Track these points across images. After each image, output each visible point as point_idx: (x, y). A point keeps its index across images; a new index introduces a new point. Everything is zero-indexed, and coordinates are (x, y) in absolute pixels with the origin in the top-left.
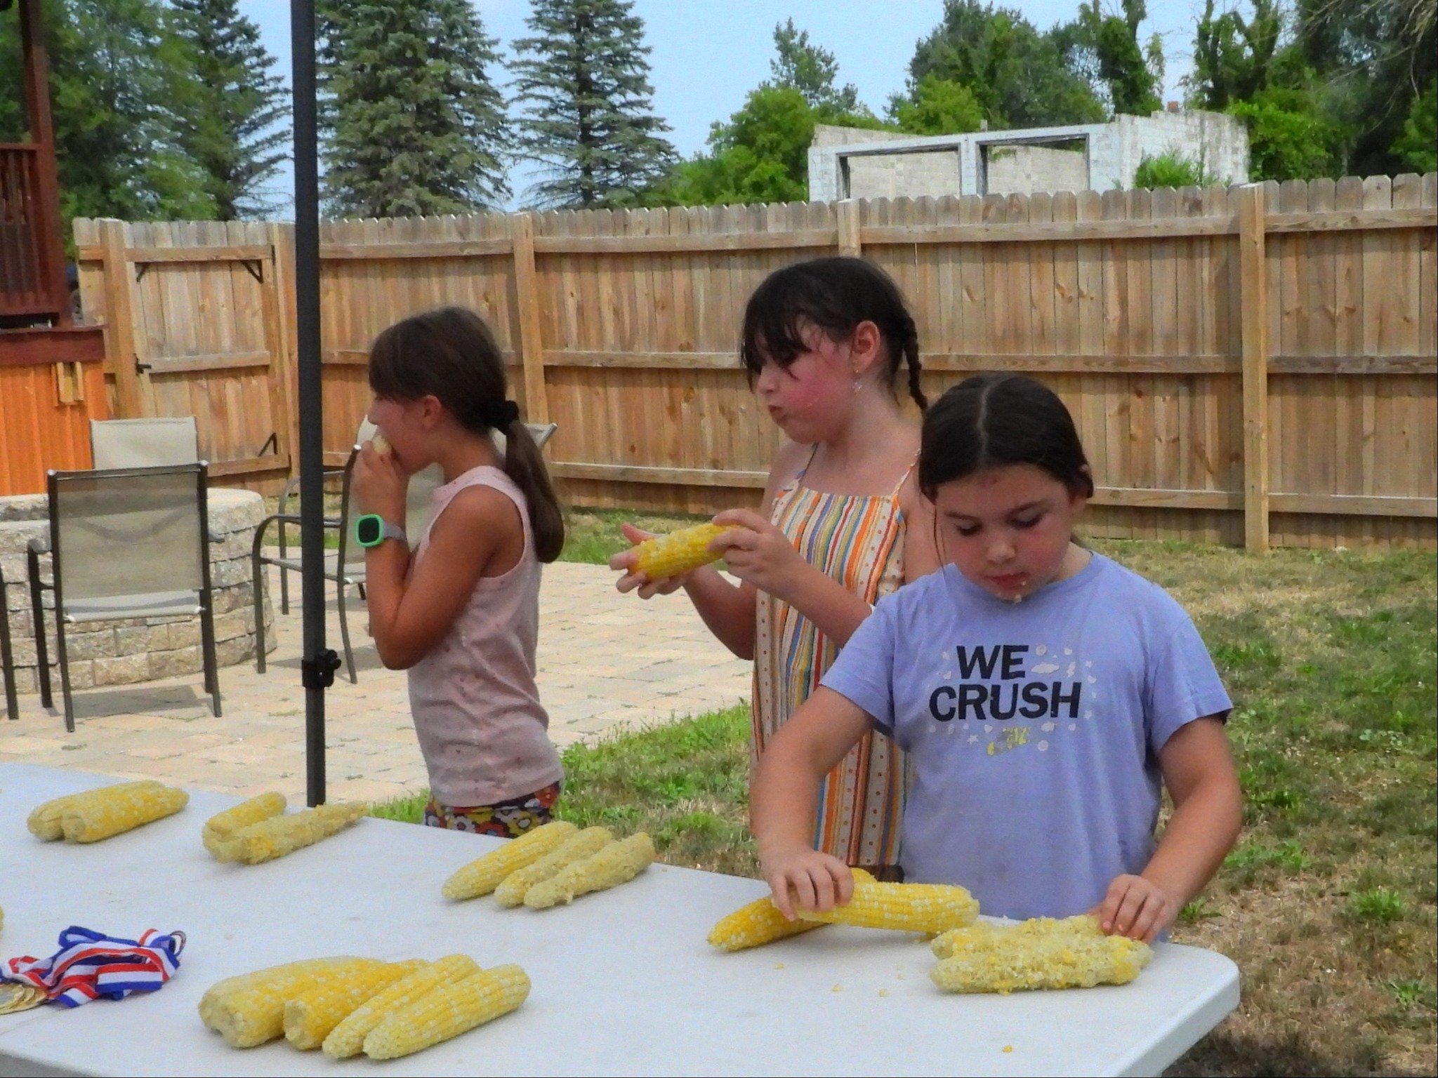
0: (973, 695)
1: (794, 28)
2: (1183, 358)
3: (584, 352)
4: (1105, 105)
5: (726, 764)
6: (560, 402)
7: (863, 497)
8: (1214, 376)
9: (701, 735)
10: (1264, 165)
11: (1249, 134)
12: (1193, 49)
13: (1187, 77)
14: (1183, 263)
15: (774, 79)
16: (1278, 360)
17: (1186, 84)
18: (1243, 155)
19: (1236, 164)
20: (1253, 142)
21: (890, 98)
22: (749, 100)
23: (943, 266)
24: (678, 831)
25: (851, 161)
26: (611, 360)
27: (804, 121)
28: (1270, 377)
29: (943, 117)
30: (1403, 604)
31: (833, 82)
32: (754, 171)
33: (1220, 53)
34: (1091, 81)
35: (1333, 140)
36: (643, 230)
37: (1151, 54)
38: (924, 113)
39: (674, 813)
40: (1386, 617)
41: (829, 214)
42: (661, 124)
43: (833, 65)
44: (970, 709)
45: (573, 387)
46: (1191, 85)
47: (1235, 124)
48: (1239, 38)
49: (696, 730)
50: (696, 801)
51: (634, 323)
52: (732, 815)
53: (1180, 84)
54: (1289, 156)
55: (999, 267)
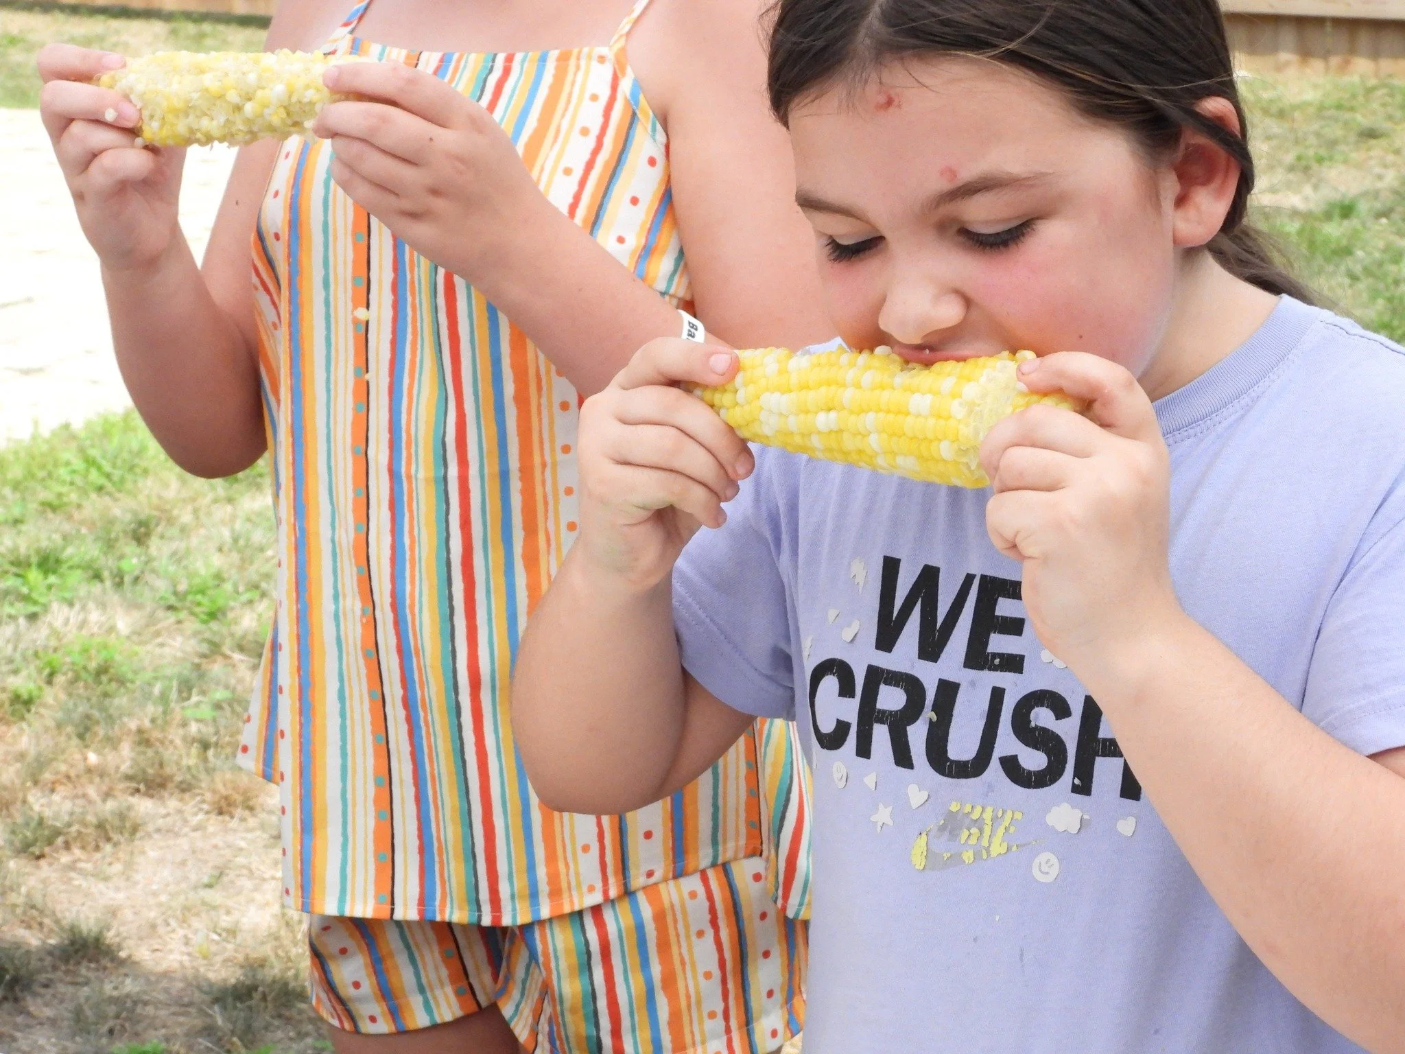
0: (891, 699)
5: (141, 524)
7: (537, 55)
9: (91, 462)
24: (50, 681)
30: (1368, 184)
39: (40, 635)
40: (1347, 211)
44: (881, 734)
49: (82, 450)
50: (84, 608)
52: (158, 634)
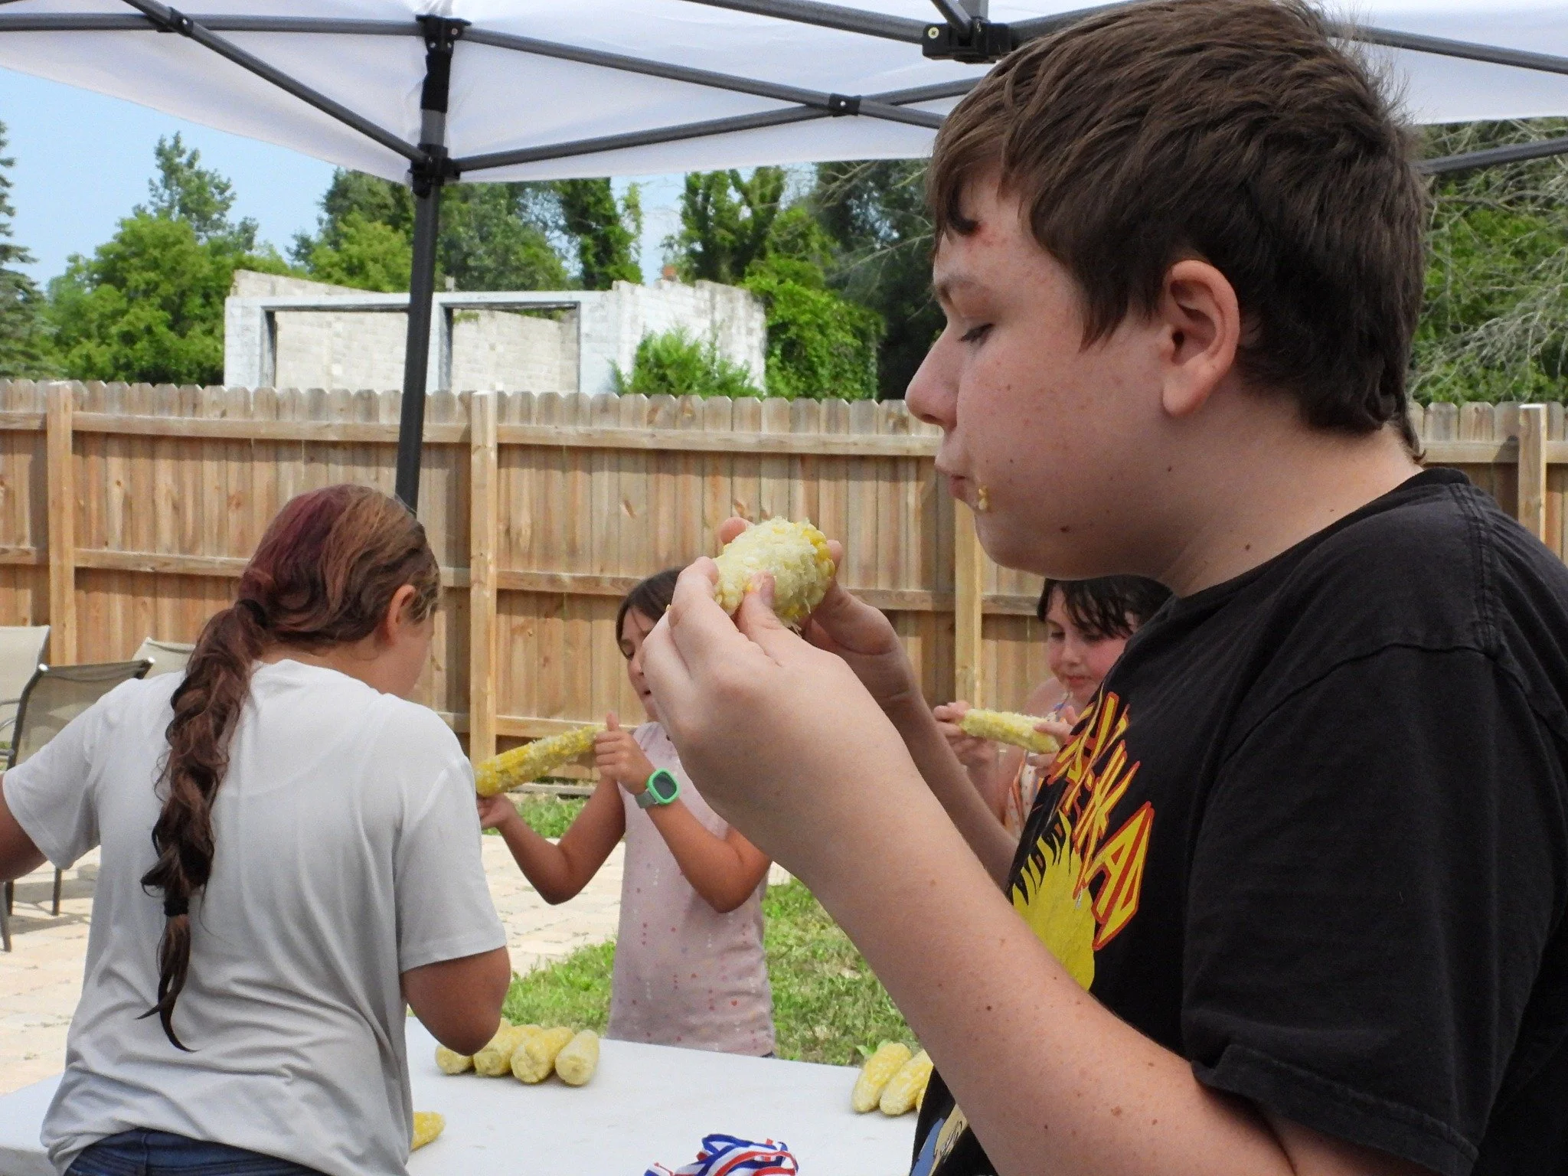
1: (182, 145)
2: (883, 593)
3: (129, 553)
4: (565, 264)
6: (93, 613)
8: (918, 614)
10: (783, 351)
11: (767, 314)
12: (679, 206)
13: (672, 237)
14: (884, 486)
15: (152, 203)
16: (995, 600)
17: (670, 246)
18: (759, 336)
19: (751, 348)
20: (771, 323)
21: (295, 237)
22: (119, 230)
23: (596, 475)
25: (279, 317)
26: (166, 564)
27: (191, 259)
28: (985, 618)
29: (370, 266)
31: (228, 213)
32: (126, 318)
33: (711, 212)
34: (547, 233)
35: (862, 325)
36: (218, 413)
37: (628, 207)
38: (346, 259)
41: (458, 407)
42: (21, 254)
43: (228, 194)
45: (112, 595)
46: (676, 247)
47: (750, 300)
48: (734, 196)
51: (199, 520)
53: (663, 246)
54: (812, 340)
55: (665, 479)
